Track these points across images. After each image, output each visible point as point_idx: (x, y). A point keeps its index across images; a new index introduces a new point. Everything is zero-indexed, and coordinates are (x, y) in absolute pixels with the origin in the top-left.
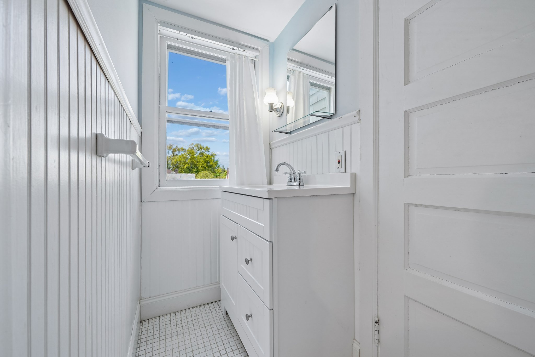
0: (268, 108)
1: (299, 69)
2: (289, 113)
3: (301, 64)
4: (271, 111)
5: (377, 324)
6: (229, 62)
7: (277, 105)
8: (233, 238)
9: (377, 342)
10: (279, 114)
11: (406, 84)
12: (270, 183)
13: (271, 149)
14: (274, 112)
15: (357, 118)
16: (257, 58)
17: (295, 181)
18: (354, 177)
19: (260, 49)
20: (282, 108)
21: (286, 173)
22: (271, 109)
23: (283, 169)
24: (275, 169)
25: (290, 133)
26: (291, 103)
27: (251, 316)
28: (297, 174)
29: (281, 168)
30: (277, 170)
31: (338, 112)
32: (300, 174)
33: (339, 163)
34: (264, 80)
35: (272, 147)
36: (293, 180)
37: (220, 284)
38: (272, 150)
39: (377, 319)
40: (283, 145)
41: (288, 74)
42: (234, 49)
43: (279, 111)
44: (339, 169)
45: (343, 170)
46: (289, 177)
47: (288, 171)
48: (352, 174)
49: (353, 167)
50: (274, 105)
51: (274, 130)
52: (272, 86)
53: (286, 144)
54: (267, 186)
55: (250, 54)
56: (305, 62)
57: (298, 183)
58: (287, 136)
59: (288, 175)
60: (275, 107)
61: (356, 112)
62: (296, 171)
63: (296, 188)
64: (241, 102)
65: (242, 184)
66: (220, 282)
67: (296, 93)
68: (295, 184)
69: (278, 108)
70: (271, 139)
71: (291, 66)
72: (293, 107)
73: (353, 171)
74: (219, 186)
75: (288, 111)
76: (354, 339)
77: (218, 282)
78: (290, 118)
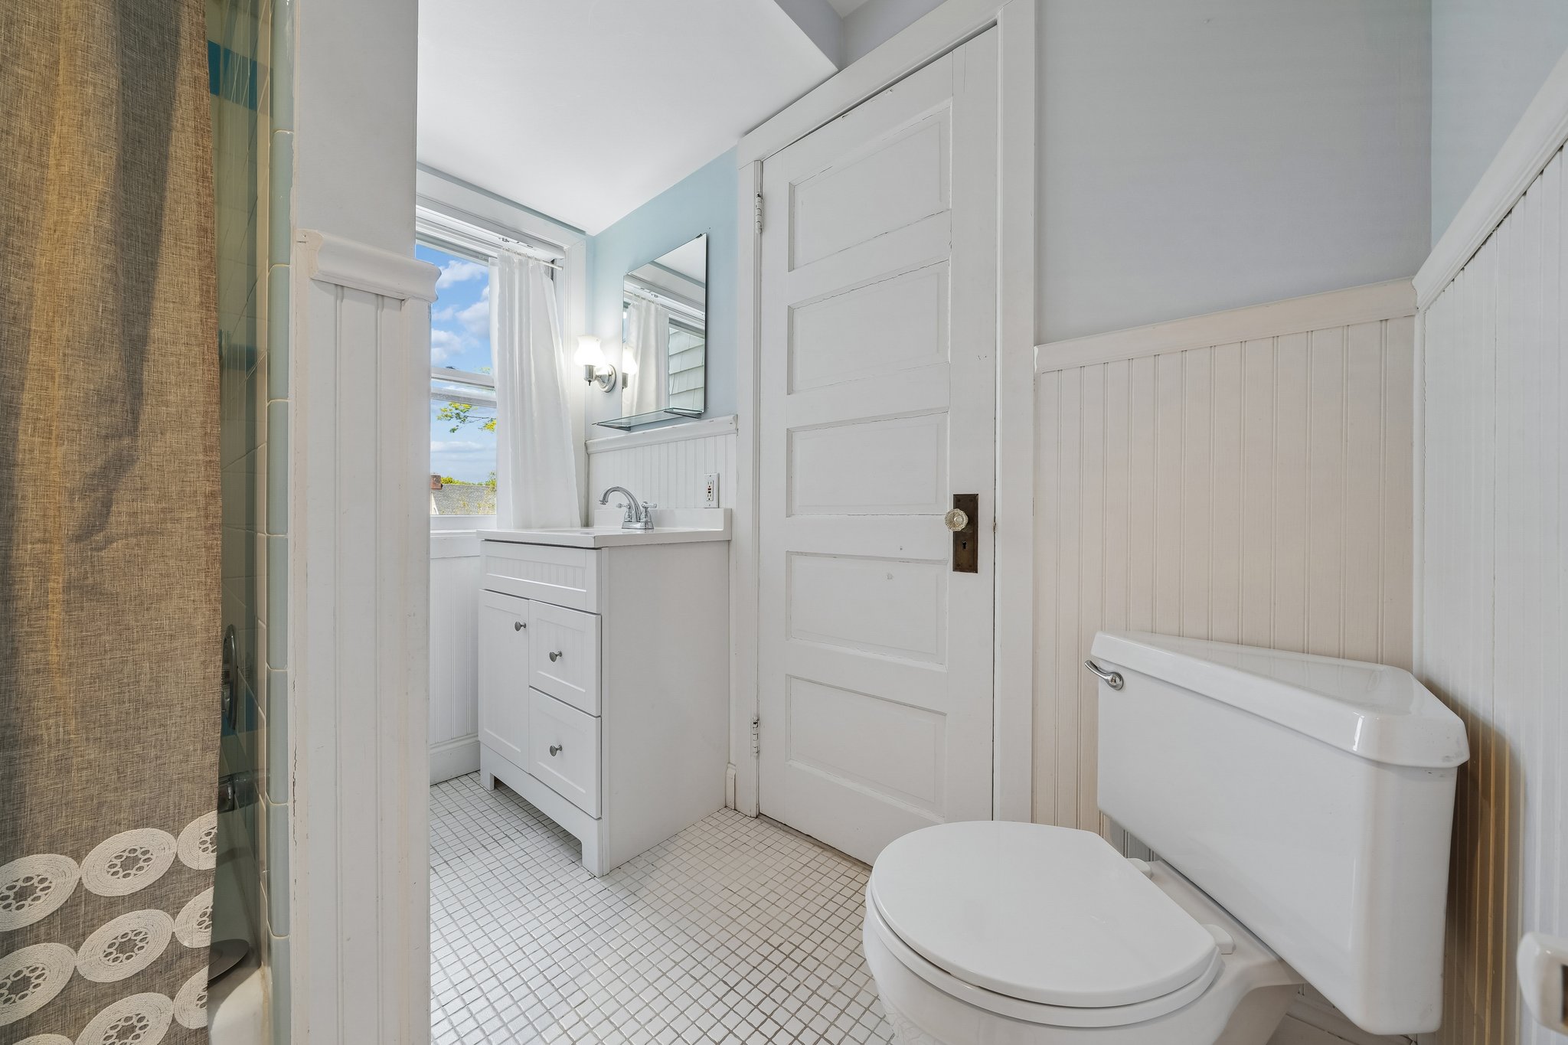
0: (583, 374)
1: (648, 294)
2: (626, 387)
3: (652, 286)
4: (590, 381)
5: (755, 726)
6: (497, 268)
7: (603, 370)
8: (518, 627)
9: (755, 750)
10: (607, 388)
11: (789, 394)
12: (587, 523)
13: (588, 455)
14: (595, 383)
15: (734, 426)
16: (557, 262)
17: (638, 520)
18: (729, 516)
19: (565, 248)
20: (613, 376)
21: (620, 506)
22: (590, 376)
23: (615, 498)
24: (601, 499)
25: (629, 429)
26: (630, 366)
27: (561, 748)
28: (641, 508)
29: (611, 496)
30: (604, 501)
31: (709, 410)
32: (646, 508)
33: (709, 492)
34: (573, 313)
35: (590, 450)
36: (634, 519)
37: (477, 736)
38: (591, 456)
39: (755, 719)
40: (614, 450)
41: (626, 300)
42: (507, 241)
43: (606, 381)
44: (709, 502)
45: (714, 503)
46: (627, 514)
47: (625, 501)
48: (726, 510)
49: (729, 501)
50: (595, 369)
51: (597, 422)
52: (592, 331)
53: (620, 449)
54: (580, 529)
55: (543, 254)
56: (661, 283)
57: (643, 524)
58: (623, 434)
59: (625, 510)
60: (598, 374)
61: (732, 417)
62: (640, 503)
63: (639, 532)
64: (524, 356)
65: (528, 526)
66: (477, 732)
67: (640, 346)
68: (638, 525)
69: (606, 376)
70: (589, 436)
71: (631, 286)
72: (635, 375)
73: (729, 506)
74: (475, 531)
75: (625, 383)
76: (729, 763)
77: (475, 733)
78: (628, 396)
